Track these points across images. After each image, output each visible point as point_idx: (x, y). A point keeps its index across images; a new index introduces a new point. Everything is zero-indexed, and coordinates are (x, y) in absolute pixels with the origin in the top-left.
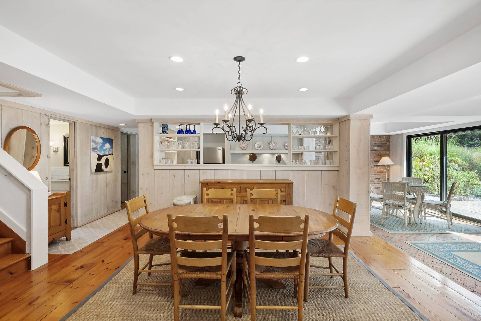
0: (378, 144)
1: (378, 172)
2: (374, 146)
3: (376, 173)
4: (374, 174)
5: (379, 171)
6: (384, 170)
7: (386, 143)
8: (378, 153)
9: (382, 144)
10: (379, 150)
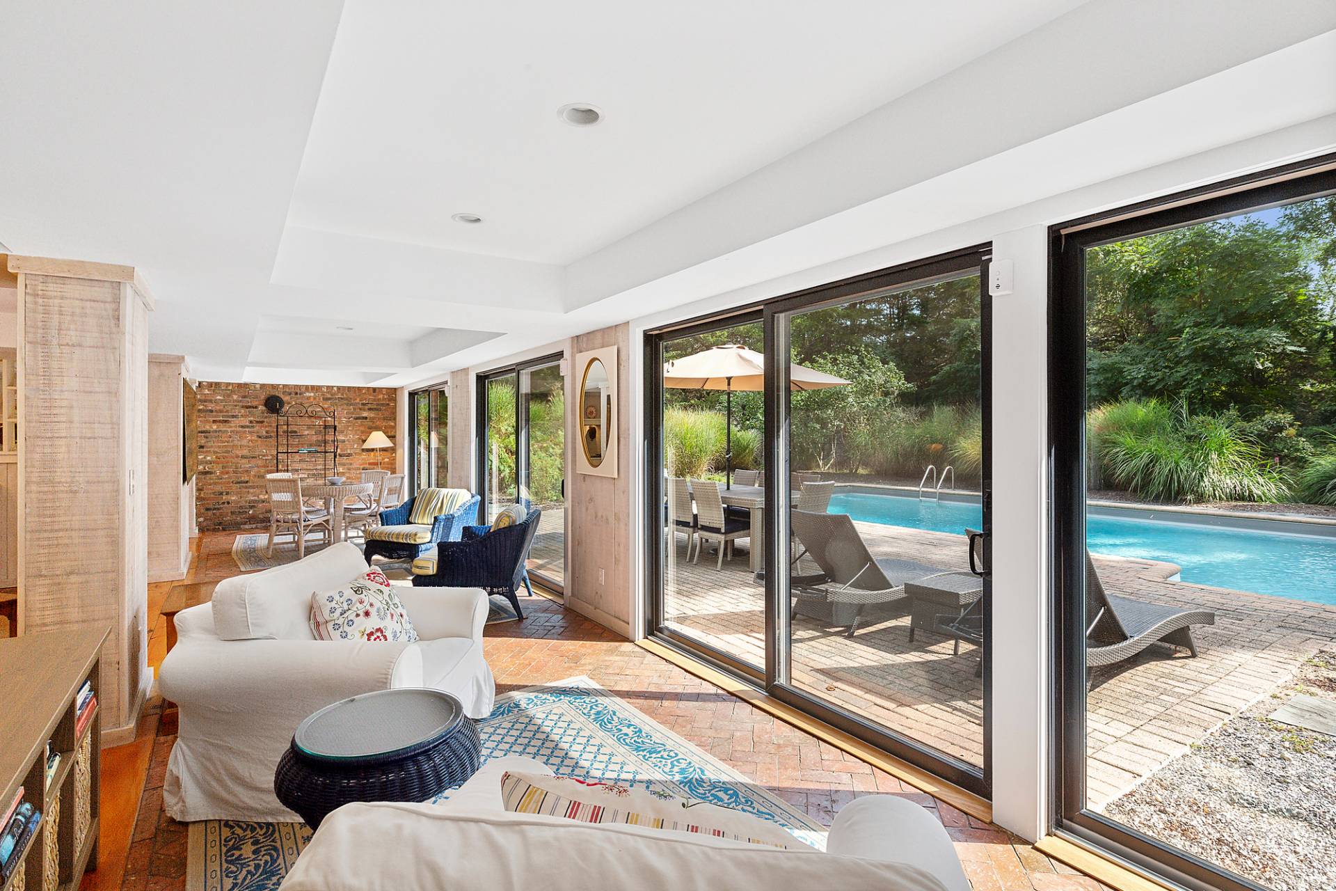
0: (369, 406)
1: (370, 464)
2: (360, 409)
3: (367, 466)
4: (362, 467)
5: (371, 461)
6: (383, 459)
7: (388, 404)
8: (371, 424)
9: (377, 405)
10: (374, 418)
